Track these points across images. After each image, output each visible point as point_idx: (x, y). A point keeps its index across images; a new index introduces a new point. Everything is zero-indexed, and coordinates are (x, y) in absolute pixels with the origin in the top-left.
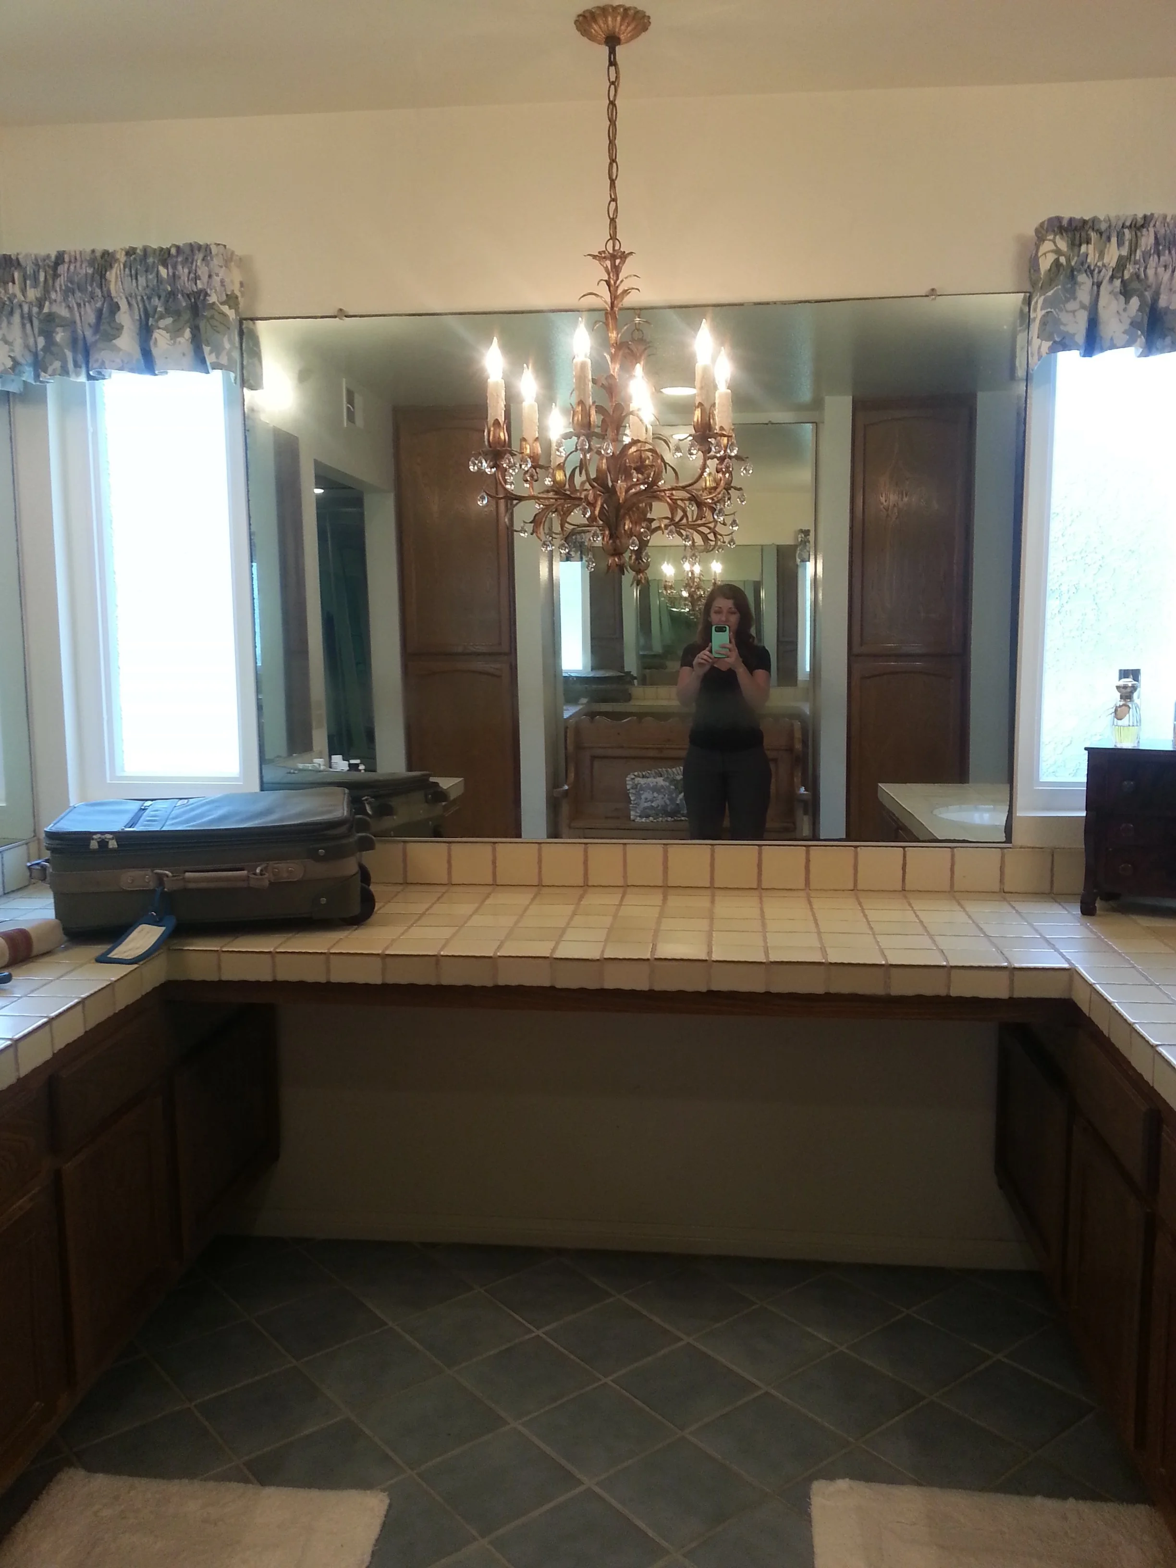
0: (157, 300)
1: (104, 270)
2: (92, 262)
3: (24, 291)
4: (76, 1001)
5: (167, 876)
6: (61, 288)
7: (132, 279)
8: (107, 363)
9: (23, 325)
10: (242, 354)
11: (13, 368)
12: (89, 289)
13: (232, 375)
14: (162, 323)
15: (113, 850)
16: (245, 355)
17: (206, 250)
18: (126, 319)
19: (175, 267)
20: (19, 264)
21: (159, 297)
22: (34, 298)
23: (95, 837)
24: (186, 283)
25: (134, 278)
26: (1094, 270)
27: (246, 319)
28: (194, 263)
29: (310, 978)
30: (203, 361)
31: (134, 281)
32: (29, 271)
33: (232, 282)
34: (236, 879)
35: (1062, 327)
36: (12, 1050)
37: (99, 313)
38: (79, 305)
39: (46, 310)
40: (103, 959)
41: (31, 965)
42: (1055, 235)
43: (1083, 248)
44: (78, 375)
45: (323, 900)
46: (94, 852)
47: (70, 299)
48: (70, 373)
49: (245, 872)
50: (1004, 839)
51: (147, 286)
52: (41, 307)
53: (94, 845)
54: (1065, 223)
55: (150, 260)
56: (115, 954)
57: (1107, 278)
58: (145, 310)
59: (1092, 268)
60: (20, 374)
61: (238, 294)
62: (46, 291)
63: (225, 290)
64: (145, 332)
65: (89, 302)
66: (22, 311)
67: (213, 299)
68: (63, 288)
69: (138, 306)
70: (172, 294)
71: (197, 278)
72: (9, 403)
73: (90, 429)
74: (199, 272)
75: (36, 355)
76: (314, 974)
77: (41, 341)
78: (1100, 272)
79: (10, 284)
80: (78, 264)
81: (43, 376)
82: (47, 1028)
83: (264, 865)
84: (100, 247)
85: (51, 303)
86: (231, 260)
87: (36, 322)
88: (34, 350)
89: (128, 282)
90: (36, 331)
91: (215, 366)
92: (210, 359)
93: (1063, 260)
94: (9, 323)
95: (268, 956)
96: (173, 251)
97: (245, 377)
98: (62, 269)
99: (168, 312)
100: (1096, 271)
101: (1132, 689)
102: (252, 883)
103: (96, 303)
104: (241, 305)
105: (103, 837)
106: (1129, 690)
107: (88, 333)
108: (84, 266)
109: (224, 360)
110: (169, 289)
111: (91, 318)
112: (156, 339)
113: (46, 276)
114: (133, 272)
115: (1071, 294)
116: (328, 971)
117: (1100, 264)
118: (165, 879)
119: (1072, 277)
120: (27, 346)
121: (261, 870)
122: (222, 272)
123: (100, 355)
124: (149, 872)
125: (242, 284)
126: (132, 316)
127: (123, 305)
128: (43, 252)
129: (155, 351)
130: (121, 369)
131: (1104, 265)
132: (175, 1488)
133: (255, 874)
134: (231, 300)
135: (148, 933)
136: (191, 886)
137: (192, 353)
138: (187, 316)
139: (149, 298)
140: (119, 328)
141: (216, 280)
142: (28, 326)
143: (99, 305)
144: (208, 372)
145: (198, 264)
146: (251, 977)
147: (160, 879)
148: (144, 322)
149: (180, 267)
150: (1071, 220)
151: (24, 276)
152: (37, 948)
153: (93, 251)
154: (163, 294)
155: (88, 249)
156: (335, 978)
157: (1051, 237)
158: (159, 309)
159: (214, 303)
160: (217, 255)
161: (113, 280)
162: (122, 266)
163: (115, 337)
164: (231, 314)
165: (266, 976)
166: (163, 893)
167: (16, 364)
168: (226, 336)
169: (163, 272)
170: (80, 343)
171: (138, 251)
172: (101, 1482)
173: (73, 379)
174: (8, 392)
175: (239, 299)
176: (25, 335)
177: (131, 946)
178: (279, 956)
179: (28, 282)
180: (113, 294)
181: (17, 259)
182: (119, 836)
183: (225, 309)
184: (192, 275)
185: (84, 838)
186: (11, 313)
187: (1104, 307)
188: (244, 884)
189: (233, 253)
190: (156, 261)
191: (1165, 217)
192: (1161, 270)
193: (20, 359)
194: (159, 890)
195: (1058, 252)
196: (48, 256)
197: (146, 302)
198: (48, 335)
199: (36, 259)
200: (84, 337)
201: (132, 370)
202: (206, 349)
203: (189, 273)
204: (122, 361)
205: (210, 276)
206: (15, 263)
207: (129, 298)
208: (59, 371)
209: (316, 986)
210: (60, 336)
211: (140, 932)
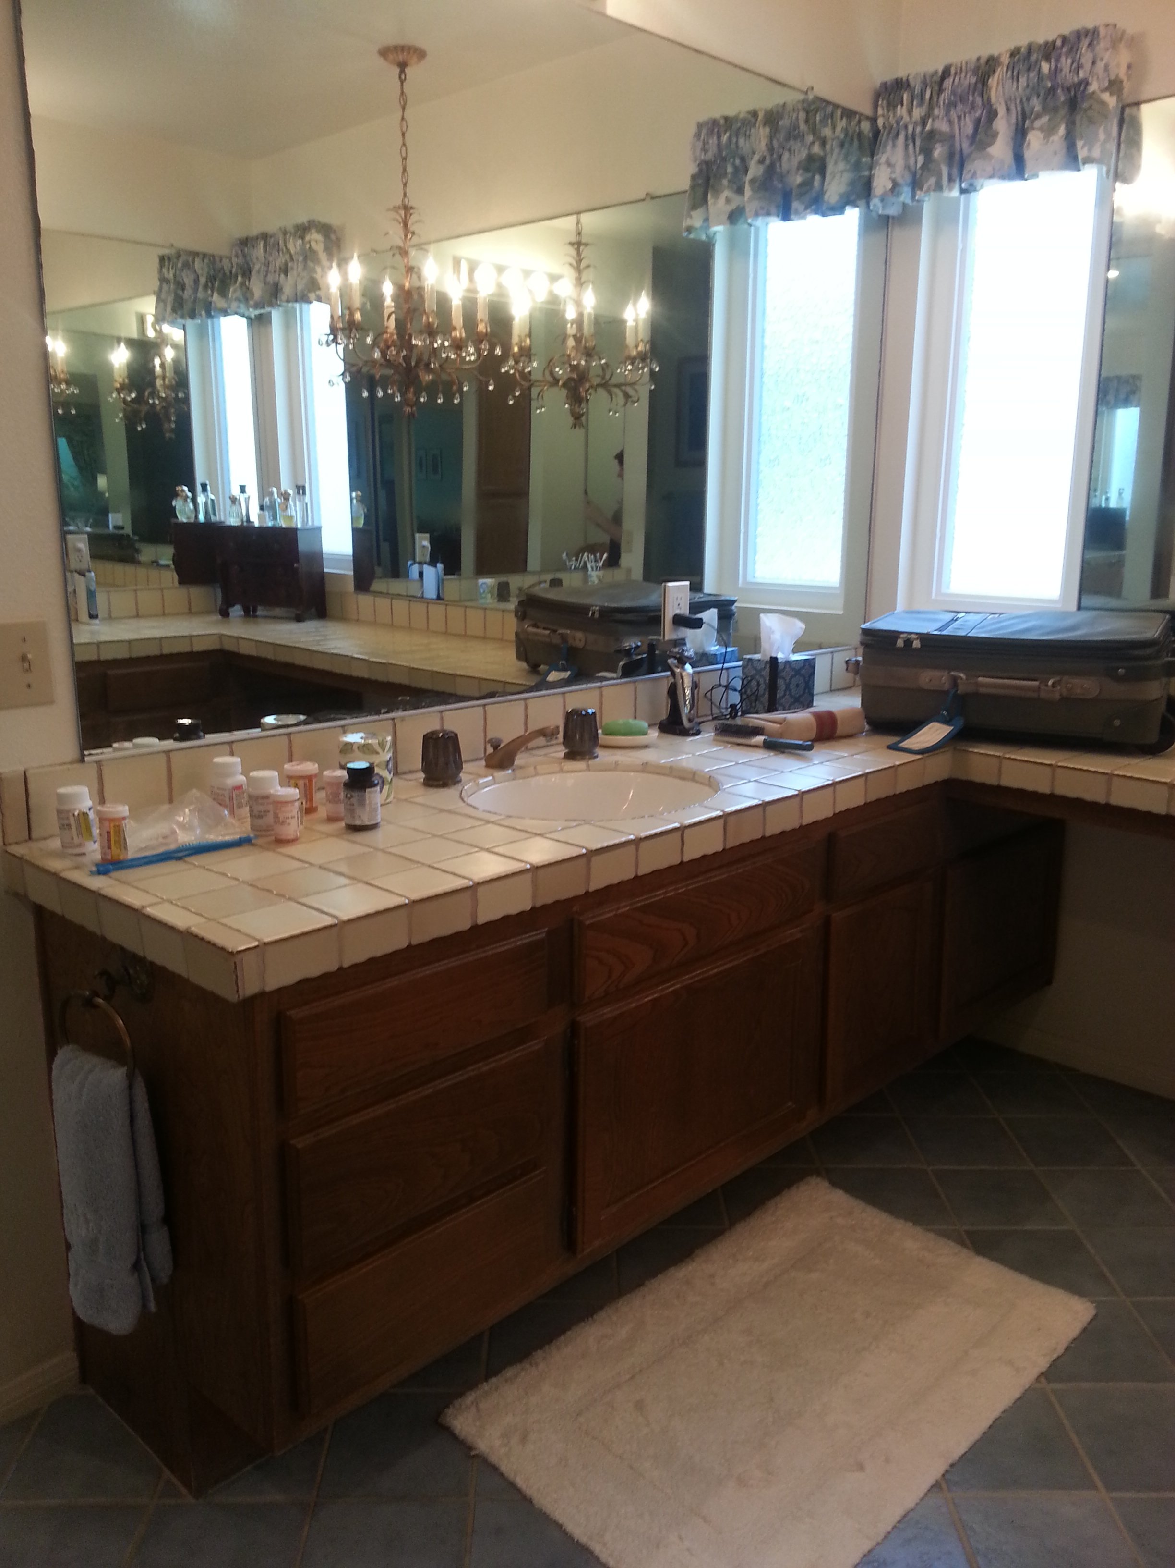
0: (1035, 98)
1: (987, 76)
2: (976, 70)
3: (910, 111)
4: (860, 773)
5: (962, 679)
6: (944, 104)
7: (1013, 82)
8: (978, 172)
9: (906, 146)
10: (1119, 145)
11: (893, 190)
12: (971, 99)
13: (1105, 169)
14: (1038, 124)
15: (916, 649)
16: (1122, 146)
17: (1090, 35)
18: (1003, 126)
19: (1058, 60)
20: (909, 85)
21: (1038, 96)
22: (919, 117)
23: (902, 636)
24: (1068, 76)
25: (1015, 78)
27: (1129, 105)
28: (1079, 51)
29: (1088, 797)
30: (1075, 158)
31: (1015, 83)
32: (917, 90)
33: (1118, 66)
34: (1029, 689)
36: (798, 799)
37: (977, 122)
38: (959, 118)
39: (928, 128)
40: (893, 747)
41: (833, 743)
44: (951, 189)
45: (1117, 723)
46: (899, 649)
47: (952, 113)
48: (944, 187)
49: (1036, 683)
51: (1028, 86)
52: (924, 125)
53: (900, 643)
55: (1034, 57)
56: (906, 744)
58: (1023, 110)
60: (899, 194)
61: (1125, 79)
62: (931, 108)
63: (1109, 75)
64: (1020, 134)
65: (970, 113)
66: (907, 132)
67: (1094, 87)
68: (947, 101)
69: (1016, 109)
70: (1052, 91)
71: (1079, 67)
72: (888, 228)
73: (960, 246)
74: (1083, 61)
75: (914, 174)
76: (1094, 794)
77: (921, 159)
79: (899, 107)
80: (963, 75)
81: (919, 195)
82: (831, 789)
83: (1058, 678)
84: (985, 53)
85: (933, 120)
86: (1121, 39)
87: (918, 143)
88: (913, 169)
89: (1010, 87)
90: (918, 149)
91: (1088, 160)
92: (1082, 153)
94: (894, 146)
95: (1048, 769)
96: (1059, 43)
97: (1119, 170)
98: (948, 83)
99: (1045, 109)
102: (1043, 695)
103: (975, 113)
104: (1126, 91)
105: (909, 636)
107: (965, 145)
108: (968, 76)
109: (1096, 153)
110: (1049, 85)
111: (969, 128)
112: (1029, 140)
113: (931, 94)
114: (1015, 73)
116: (1109, 792)
118: (959, 681)
120: (907, 167)
121: (1053, 683)
122: (1107, 56)
123: (975, 165)
124: (946, 673)
125: (1129, 67)
126: (1008, 121)
127: (1001, 111)
128: (931, 69)
129: (1028, 154)
130: (991, 177)
132: (900, 1226)
133: (1047, 685)
134: (1114, 86)
135: (937, 730)
136: (982, 690)
137: (1064, 151)
138: (1063, 112)
139: (1028, 100)
140: (995, 135)
141: (1100, 65)
142: (911, 146)
143: (978, 114)
144: (1079, 170)
145: (1083, 52)
146: (1030, 787)
147: (955, 680)
148: (1020, 124)
149: (1063, 59)
151: (912, 96)
152: (840, 731)
153: (978, 59)
154: (1042, 93)
155: (974, 58)
156: (1115, 801)
158: (1036, 109)
159: (1094, 93)
160: (1105, 37)
161: (995, 85)
162: (1005, 69)
163: (990, 144)
164: (1111, 101)
165: (1044, 788)
166: (956, 695)
167: (895, 185)
168: (1102, 128)
169: (1045, 67)
170: (957, 157)
171: (1023, 50)
172: (839, 1196)
173: (946, 194)
174: (888, 217)
175: (1124, 83)
176: (907, 156)
177: (922, 739)
178: (1059, 770)
179: (915, 103)
180: (993, 100)
181: (907, 80)
182: (925, 638)
183: (1106, 96)
184: (1075, 65)
185: (893, 635)
186: (897, 135)
188: (1035, 695)
189: (1124, 32)
190: (1040, 57)
193: (900, 180)
194: (953, 692)
196: (936, 72)
197: (1025, 105)
198: (927, 152)
199: (925, 77)
200: (961, 150)
201: (1003, 177)
202: (1080, 144)
203: (1072, 63)
204: (994, 169)
205: (1094, 63)
206: (905, 85)
207: (1009, 103)
208: (933, 187)
209: (1093, 807)
210: (938, 152)
211: (930, 728)
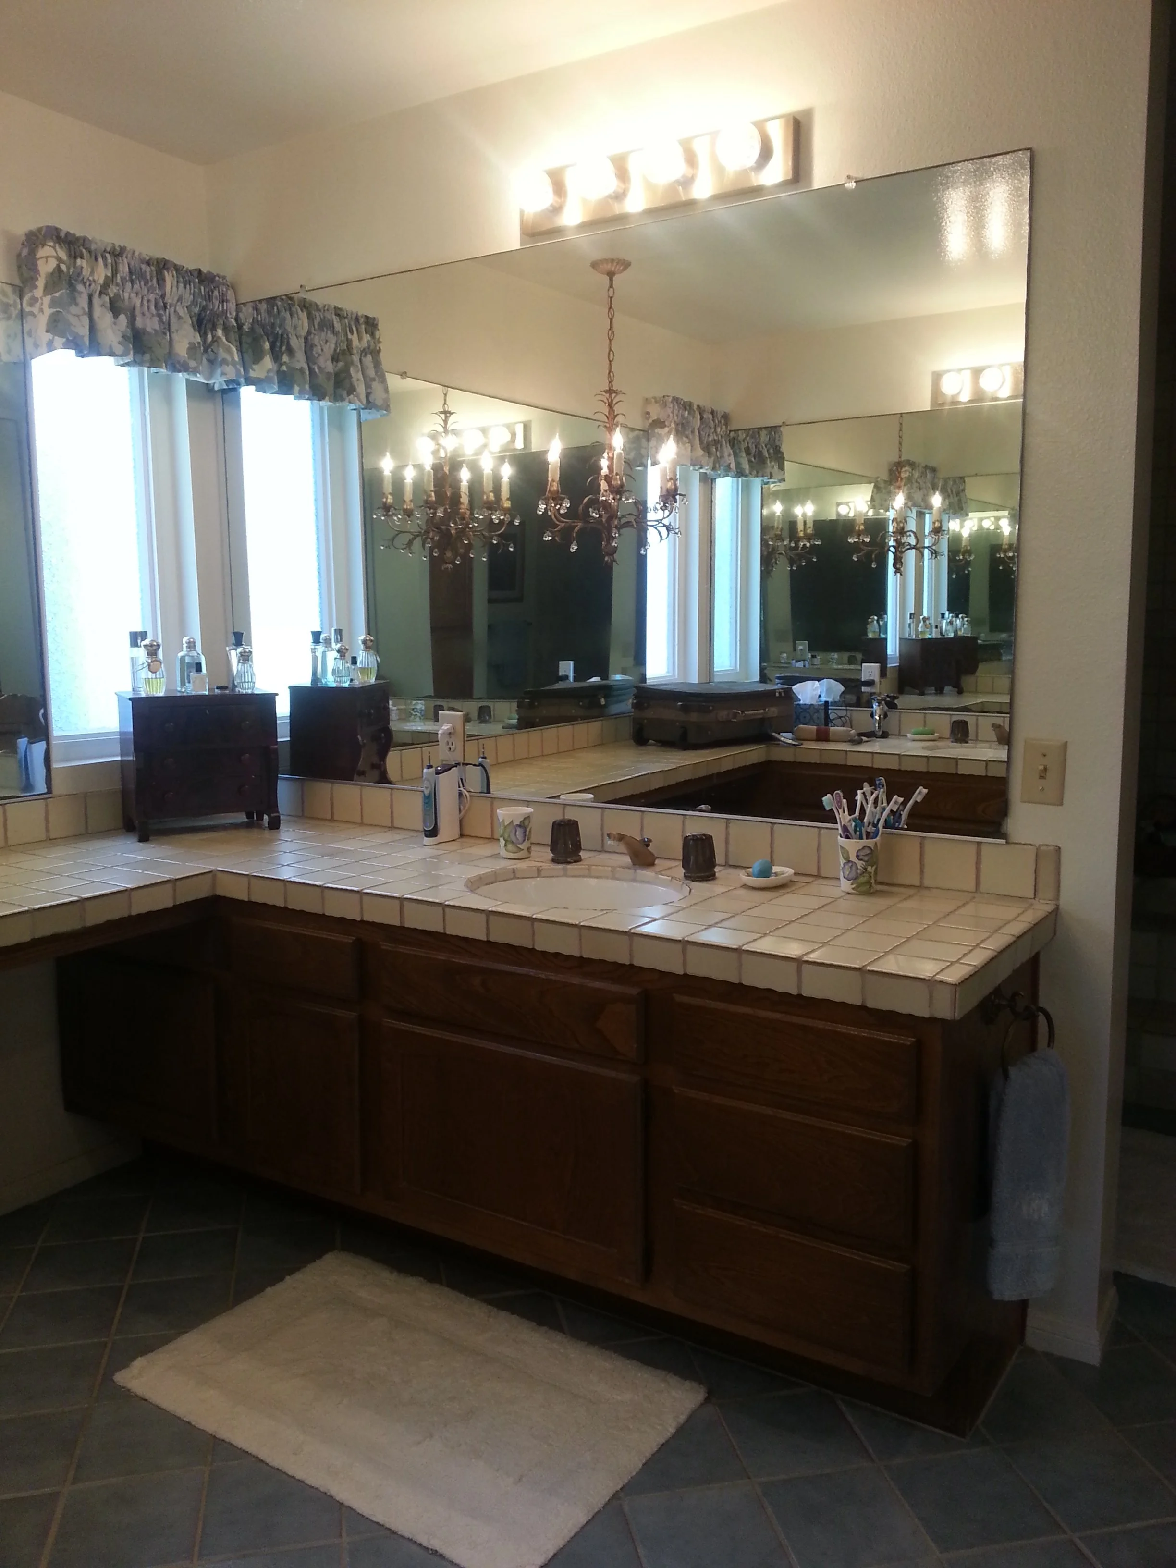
26: (86, 282)
35: (73, 328)
42: (55, 243)
43: (79, 261)
50: (45, 791)
54: (63, 235)
57: (98, 293)
59: (85, 281)
78: (90, 285)
93: (63, 267)
100: (88, 284)
101: (157, 647)
106: (154, 648)
115: (74, 301)
117: (91, 278)
119: (72, 287)
131: (94, 281)
150: (68, 234)
157: (52, 244)
187: (99, 317)
191: (134, 253)
192: (133, 295)
195: (60, 260)
